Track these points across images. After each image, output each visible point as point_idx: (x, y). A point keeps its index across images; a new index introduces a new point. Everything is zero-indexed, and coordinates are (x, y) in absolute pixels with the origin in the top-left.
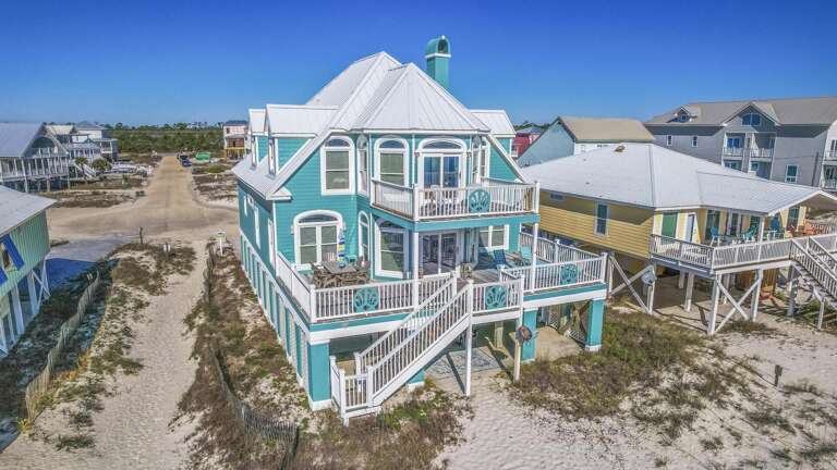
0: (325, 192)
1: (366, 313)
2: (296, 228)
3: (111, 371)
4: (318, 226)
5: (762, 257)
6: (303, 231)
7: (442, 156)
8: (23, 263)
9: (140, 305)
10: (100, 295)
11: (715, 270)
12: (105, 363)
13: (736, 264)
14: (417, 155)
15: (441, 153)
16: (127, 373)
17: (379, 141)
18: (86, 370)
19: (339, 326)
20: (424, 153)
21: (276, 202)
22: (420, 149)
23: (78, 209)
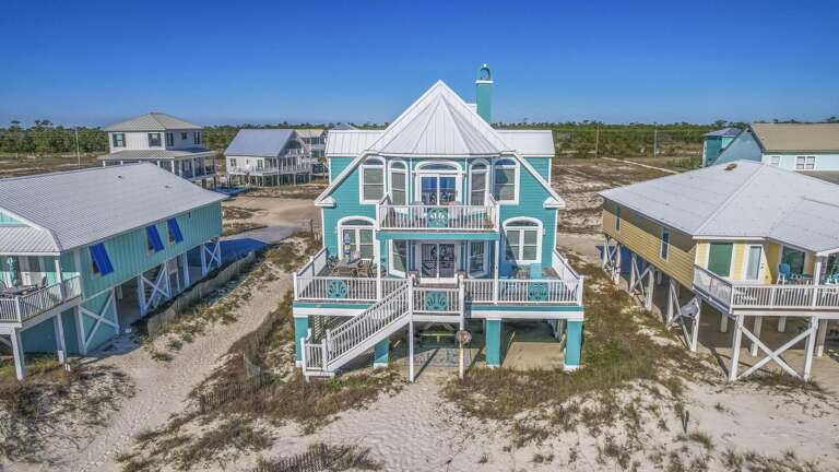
0: (362, 201)
1: (338, 299)
2: (340, 227)
3: (214, 320)
4: (357, 229)
5: (818, 303)
6: (345, 232)
7: (438, 176)
8: (182, 239)
9: (271, 279)
10: (247, 269)
11: (734, 309)
12: (215, 315)
13: (771, 307)
14: (415, 174)
15: (436, 174)
16: (224, 323)
17: (391, 162)
18: (200, 316)
19: (315, 306)
20: (423, 174)
21: (324, 207)
22: (417, 170)
23: (298, 200)
